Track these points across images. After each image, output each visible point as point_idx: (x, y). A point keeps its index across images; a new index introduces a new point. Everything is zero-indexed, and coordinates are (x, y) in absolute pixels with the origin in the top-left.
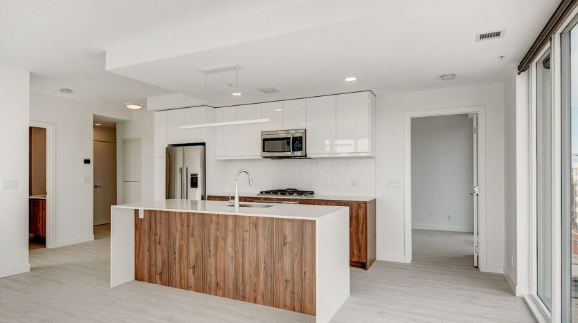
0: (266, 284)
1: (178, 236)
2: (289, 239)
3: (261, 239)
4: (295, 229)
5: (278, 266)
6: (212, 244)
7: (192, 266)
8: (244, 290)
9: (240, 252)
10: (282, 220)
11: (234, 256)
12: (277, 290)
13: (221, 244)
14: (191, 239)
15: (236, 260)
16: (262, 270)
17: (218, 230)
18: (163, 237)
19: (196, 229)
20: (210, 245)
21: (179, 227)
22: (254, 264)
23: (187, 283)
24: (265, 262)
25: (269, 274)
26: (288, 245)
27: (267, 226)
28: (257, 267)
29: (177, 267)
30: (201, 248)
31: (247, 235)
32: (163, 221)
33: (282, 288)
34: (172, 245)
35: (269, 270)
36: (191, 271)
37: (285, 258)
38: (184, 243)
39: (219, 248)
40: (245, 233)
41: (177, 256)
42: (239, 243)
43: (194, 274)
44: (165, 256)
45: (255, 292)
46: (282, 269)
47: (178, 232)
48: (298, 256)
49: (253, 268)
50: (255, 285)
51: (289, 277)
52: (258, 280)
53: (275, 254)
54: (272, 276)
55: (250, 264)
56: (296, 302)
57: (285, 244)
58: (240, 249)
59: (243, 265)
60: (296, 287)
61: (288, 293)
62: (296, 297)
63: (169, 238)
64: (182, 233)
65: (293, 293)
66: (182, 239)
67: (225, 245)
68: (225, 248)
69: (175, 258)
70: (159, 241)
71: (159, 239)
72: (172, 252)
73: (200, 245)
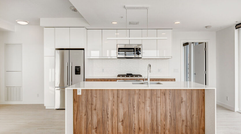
0: (171, 124)
1: (110, 104)
2: (184, 99)
3: (168, 101)
4: (188, 94)
5: (178, 114)
6: (136, 106)
7: (121, 121)
8: (157, 129)
9: (155, 108)
10: (180, 90)
11: (150, 111)
12: (177, 126)
13: (142, 105)
14: (120, 105)
15: (152, 113)
16: (169, 117)
17: (140, 98)
18: (98, 106)
19: (124, 99)
20: (134, 107)
21: (111, 98)
22: (163, 115)
23: (117, 131)
24: (170, 113)
25: (173, 119)
26: (183, 103)
27: (171, 94)
28: (166, 116)
29: (110, 123)
30: (127, 109)
31: (159, 99)
32: (98, 96)
33: (180, 125)
34: (105, 110)
35: (173, 116)
36: (120, 124)
37: (182, 109)
38: (115, 108)
39: (141, 108)
40: (158, 98)
41: (109, 116)
42: (154, 104)
43: (122, 125)
44: (100, 116)
45: (164, 129)
46: (180, 115)
47: (110, 101)
48: (189, 108)
49: (163, 117)
50: (164, 125)
51: (184, 118)
52: (166, 122)
53: (176, 108)
54: (174, 119)
55: (161, 115)
56: (188, 130)
57: (182, 102)
58: (154, 107)
59: (156, 116)
60: (188, 123)
61: (184, 127)
62: (188, 128)
63: (103, 106)
64: (114, 101)
65: (186, 126)
66: (113, 105)
67: (145, 106)
68: (144, 107)
69: (108, 117)
70: (95, 108)
71: (94, 107)
72: (105, 114)
73: (127, 107)
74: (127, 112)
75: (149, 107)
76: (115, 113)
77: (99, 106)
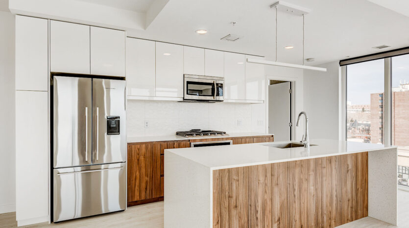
0: (337, 209)
1: (260, 191)
2: (350, 167)
3: (334, 172)
5: (344, 191)
6: (296, 188)
7: (277, 219)
9: (320, 187)
11: (315, 193)
12: (343, 211)
13: (305, 185)
14: (276, 190)
15: (317, 197)
17: (302, 172)
20: (294, 190)
22: (329, 196)
24: (336, 191)
25: (339, 200)
27: (337, 160)
28: (332, 195)
30: (286, 196)
31: (324, 171)
32: (241, 177)
33: (346, 207)
34: (253, 204)
35: (339, 196)
36: (275, 226)
37: (348, 182)
38: (267, 197)
39: (303, 191)
41: (259, 215)
42: (319, 180)
43: (279, 227)
44: (245, 219)
45: (330, 219)
48: (355, 179)
49: (329, 198)
50: (330, 213)
52: (332, 207)
53: (342, 181)
55: (327, 196)
56: (353, 213)
57: (348, 171)
58: (319, 185)
59: (322, 199)
60: (353, 203)
61: (350, 209)
62: (353, 210)
63: (249, 196)
64: (266, 185)
65: (352, 208)
66: (266, 192)
67: (308, 186)
68: (308, 188)
69: (257, 218)
70: (235, 204)
71: (235, 202)
72: (252, 212)
73: (285, 192)
74: (286, 201)
75: (313, 186)
76: (268, 208)
77: (242, 199)
